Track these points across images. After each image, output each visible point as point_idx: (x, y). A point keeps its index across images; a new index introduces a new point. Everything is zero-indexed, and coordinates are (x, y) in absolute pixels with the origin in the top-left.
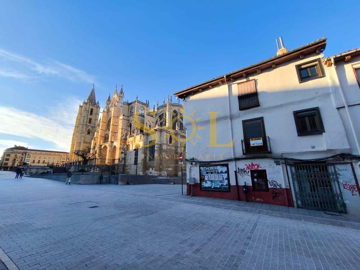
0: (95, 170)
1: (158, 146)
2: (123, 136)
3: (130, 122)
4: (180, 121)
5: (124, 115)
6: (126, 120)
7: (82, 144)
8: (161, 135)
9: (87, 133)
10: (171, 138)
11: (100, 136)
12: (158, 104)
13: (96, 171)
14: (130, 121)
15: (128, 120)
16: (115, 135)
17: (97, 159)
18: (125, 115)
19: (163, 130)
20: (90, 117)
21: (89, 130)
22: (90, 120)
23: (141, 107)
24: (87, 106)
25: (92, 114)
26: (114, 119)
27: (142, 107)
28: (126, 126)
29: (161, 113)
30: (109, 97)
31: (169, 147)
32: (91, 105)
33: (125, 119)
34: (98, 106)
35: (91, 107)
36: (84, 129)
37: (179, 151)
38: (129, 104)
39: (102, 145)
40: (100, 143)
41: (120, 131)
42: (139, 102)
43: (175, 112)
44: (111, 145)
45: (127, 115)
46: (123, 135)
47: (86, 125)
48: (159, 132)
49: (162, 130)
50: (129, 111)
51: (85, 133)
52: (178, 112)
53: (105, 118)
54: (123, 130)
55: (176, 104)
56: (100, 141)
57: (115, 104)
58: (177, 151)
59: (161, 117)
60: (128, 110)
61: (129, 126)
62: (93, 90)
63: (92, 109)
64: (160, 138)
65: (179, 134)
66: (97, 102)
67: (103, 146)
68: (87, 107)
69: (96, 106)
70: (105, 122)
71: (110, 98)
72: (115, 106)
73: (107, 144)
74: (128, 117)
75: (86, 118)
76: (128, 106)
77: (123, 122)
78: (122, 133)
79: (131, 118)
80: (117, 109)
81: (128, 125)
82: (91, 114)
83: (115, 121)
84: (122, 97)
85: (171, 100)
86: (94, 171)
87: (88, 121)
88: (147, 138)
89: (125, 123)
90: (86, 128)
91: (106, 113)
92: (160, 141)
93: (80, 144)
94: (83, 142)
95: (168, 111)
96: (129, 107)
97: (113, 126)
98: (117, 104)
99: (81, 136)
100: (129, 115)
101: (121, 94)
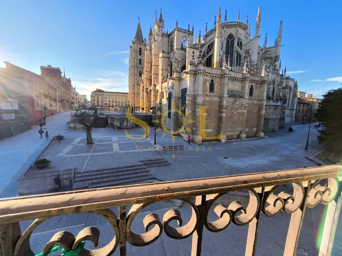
0: (128, 122)
1: (190, 98)
2: (164, 79)
3: (171, 60)
4: (236, 51)
5: (163, 52)
6: (166, 58)
7: (136, 86)
8: (195, 80)
9: (138, 75)
10: (212, 85)
11: (146, 78)
12: (206, 29)
13: (130, 123)
14: (171, 58)
15: (169, 58)
16: (157, 77)
18: (165, 51)
19: (199, 73)
20: (139, 57)
21: (140, 72)
22: (140, 60)
23: (183, 37)
24: (135, 46)
25: (141, 54)
26: (155, 57)
27: (185, 36)
28: (167, 65)
29: (210, 42)
30: (151, 29)
31: (208, 99)
32: (139, 44)
33: (165, 56)
34: (146, 44)
35: (139, 46)
36: (136, 72)
37: (224, 104)
38: (169, 36)
39: (148, 88)
40: (147, 86)
41: (160, 72)
42: (179, 30)
43: (231, 36)
44: (154, 89)
45: (167, 52)
46: (164, 77)
47: (137, 67)
48: (192, 76)
49: (197, 72)
50: (170, 45)
51: (137, 75)
52: (235, 36)
53: (149, 57)
54: (164, 71)
55: (232, 24)
56: (146, 84)
57: (155, 38)
58: (221, 104)
59: (211, 48)
60: (167, 44)
61: (170, 66)
62: (138, 25)
63: (140, 49)
64: (194, 86)
65: (226, 75)
66: (144, 39)
67: (149, 90)
68: (135, 47)
69: (143, 44)
70: (149, 62)
71: (151, 32)
72: (155, 41)
73: (152, 88)
74: (169, 54)
75: (136, 59)
76: (167, 39)
77: (163, 60)
78: (162, 75)
79: (171, 55)
80: (158, 44)
81: (169, 63)
82: (140, 55)
83: (156, 60)
84: (161, 27)
85: (226, 17)
86: (127, 124)
87: (139, 62)
88: (180, 84)
89: (166, 62)
90: (137, 70)
91: (149, 51)
92: (194, 91)
93: (135, 87)
94: (136, 84)
95: (217, 37)
96: (169, 39)
97: (155, 67)
98: (157, 38)
99: (134, 78)
100: (169, 51)
101: (160, 22)
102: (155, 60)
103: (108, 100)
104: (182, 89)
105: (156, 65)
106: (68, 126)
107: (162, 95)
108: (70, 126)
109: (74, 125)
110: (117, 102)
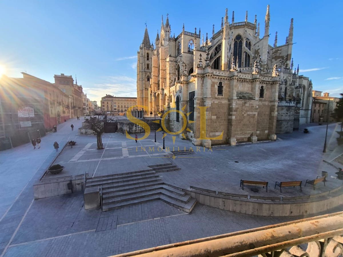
1: (198, 102)
2: (171, 83)
3: (178, 63)
4: (245, 52)
5: (170, 56)
6: (173, 62)
7: (144, 91)
8: (203, 83)
10: (220, 88)
11: (154, 83)
12: (213, 31)
14: (178, 62)
15: (176, 62)
16: (165, 81)
17: (145, 112)
18: (172, 55)
19: (206, 75)
20: (147, 62)
21: (148, 77)
22: (148, 65)
23: (190, 41)
24: (142, 51)
25: (149, 59)
26: (162, 62)
27: (192, 40)
28: (174, 69)
29: (217, 44)
30: (158, 34)
31: (216, 102)
32: (147, 49)
33: (172, 60)
34: (153, 49)
35: (147, 51)
36: (144, 77)
37: (234, 107)
38: (176, 40)
39: (156, 93)
40: (154, 90)
41: (168, 76)
42: (186, 33)
43: (239, 37)
44: (162, 93)
45: (174, 56)
46: (172, 80)
47: (145, 71)
48: (200, 79)
49: (205, 75)
50: (177, 49)
51: (145, 80)
52: (243, 36)
53: (156, 62)
54: (172, 75)
55: (240, 24)
56: (154, 88)
57: (162, 43)
58: (231, 107)
59: (218, 50)
60: (174, 48)
61: (177, 69)
62: (146, 31)
63: (148, 54)
64: (202, 89)
65: (234, 77)
66: (151, 44)
68: (142, 53)
69: (150, 49)
70: (157, 66)
71: (158, 37)
72: (162, 45)
73: (160, 92)
74: (176, 57)
75: (144, 64)
76: (174, 43)
77: (170, 64)
78: (170, 79)
79: (179, 58)
80: (165, 49)
81: (177, 67)
82: (147, 60)
83: (164, 64)
84: (168, 32)
85: (233, 18)
87: (146, 67)
88: (187, 88)
89: (173, 66)
90: (145, 75)
91: (156, 56)
92: (202, 94)
93: (143, 92)
94: (144, 89)
95: (225, 39)
96: (176, 43)
97: (163, 71)
98: (164, 43)
99: (142, 83)
100: (177, 55)
101: (167, 27)
102: (162, 64)
103: (117, 105)
104: (190, 93)
105: (164, 69)
106: (80, 132)
107: (170, 99)
108: (82, 132)
109: (85, 131)
110: (126, 107)
